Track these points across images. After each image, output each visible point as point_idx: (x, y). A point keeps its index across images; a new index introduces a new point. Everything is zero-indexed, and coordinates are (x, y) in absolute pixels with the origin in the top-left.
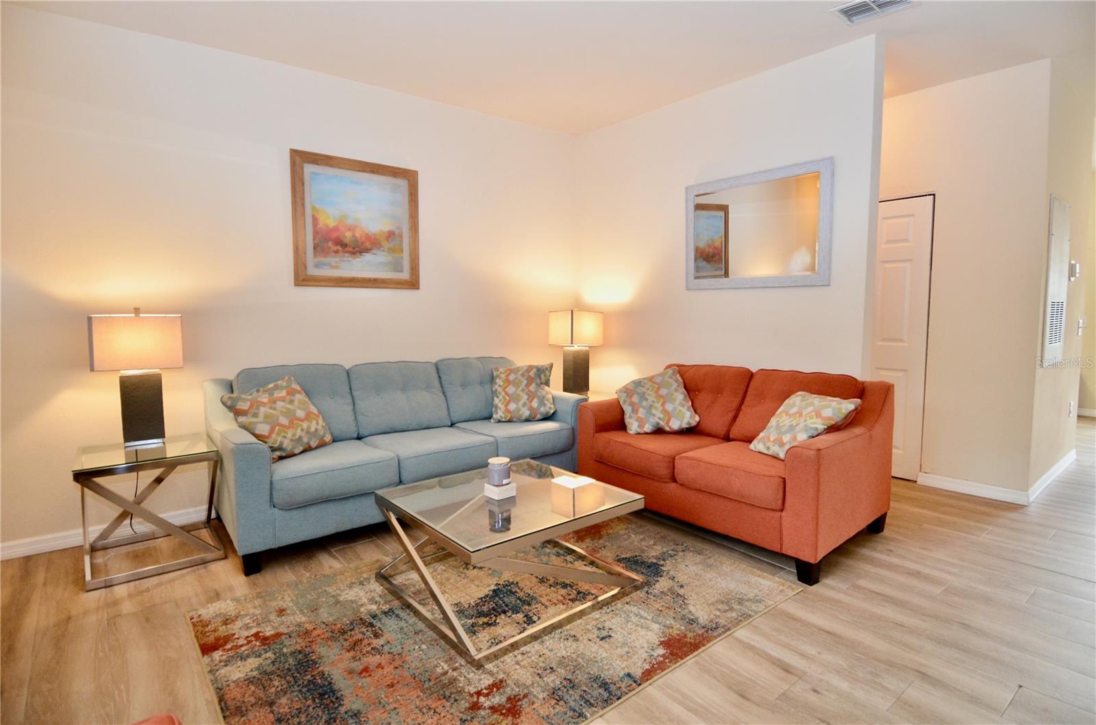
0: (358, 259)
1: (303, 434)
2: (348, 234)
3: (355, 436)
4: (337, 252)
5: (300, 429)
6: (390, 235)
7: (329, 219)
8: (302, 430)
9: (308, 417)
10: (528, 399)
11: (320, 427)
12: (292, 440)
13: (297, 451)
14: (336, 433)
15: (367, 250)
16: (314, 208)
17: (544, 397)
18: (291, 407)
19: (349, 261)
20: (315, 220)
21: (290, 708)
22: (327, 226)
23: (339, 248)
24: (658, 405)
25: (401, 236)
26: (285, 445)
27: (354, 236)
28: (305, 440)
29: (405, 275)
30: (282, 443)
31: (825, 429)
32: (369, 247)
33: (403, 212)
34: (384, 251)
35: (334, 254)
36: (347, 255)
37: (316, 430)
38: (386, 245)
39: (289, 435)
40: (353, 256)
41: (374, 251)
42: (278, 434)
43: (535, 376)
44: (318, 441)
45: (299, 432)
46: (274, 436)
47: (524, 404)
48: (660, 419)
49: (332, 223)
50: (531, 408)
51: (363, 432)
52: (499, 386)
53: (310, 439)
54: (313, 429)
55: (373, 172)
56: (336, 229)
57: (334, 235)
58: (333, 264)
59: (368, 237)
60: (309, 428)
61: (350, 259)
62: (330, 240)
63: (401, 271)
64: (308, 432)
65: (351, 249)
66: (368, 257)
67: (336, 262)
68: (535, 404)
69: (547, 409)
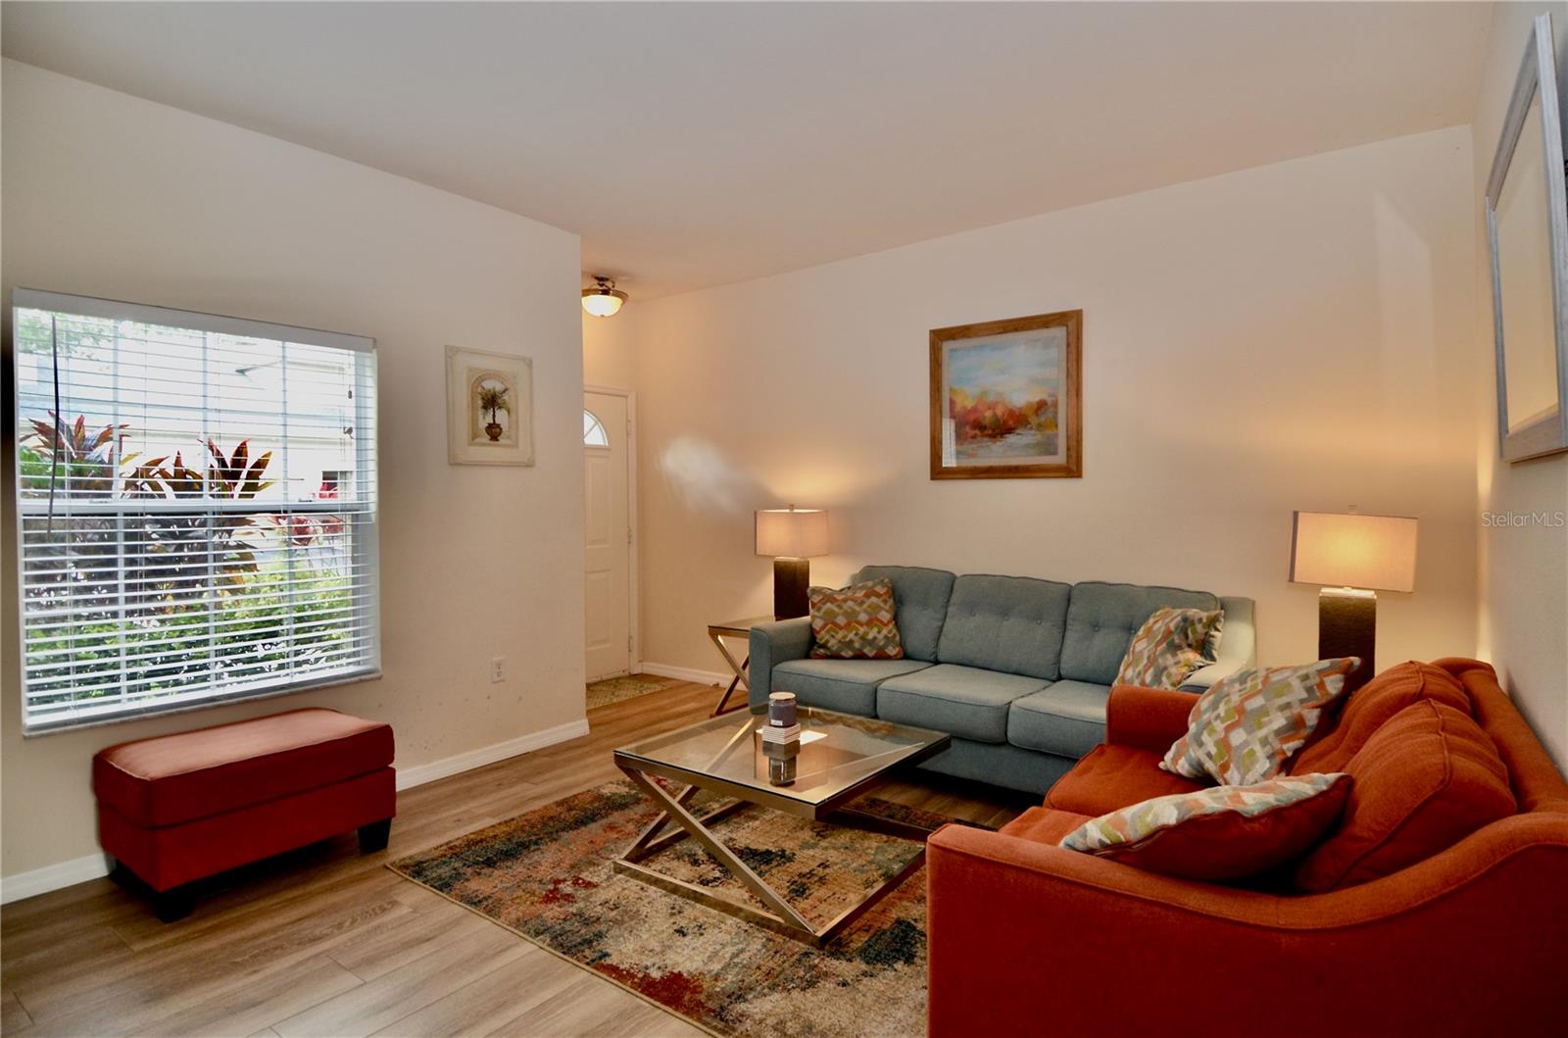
0: (998, 443)
1: (856, 639)
2: (988, 414)
3: (932, 658)
4: (974, 437)
5: (854, 632)
6: (1041, 406)
7: (966, 401)
8: (856, 634)
9: (869, 623)
11: (881, 636)
12: (840, 641)
13: (843, 654)
14: (910, 650)
15: (1010, 431)
16: (951, 390)
17: (1165, 668)
18: (857, 608)
19: (988, 446)
20: (952, 403)
22: (965, 408)
23: (977, 432)
25: (1055, 405)
26: (829, 645)
27: (995, 415)
28: (857, 645)
29: (1060, 459)
30: (827, 641)
32: (1013, 426)
33: (1058, 372)
34: (1031, 428)
35: (970, 440)
36: (985, 439)
37: (875, 638)
38: (1034, 420)
39: (840, 635)
40: (993, 440)
41: (1018, 431)
42: (828, 632)
43: (1176, 629)
44: (875, 652)
45: (851, 636)
46: (823, 632)
49: (969, 404)
51: (941, 657)
53: (863, 646)
54: (870, 637)
55: (1016, 330)
56: (974, 410)
57: (972, 418)
58: (970, 452)
59: (1011, 413)
60: (867, 633)
61: (989, 444)
62: (967, 423)
63: (1055, 453)
64: (863, 638)
65: (990, 432)
66: (1011, 439)
67: (973, 449)
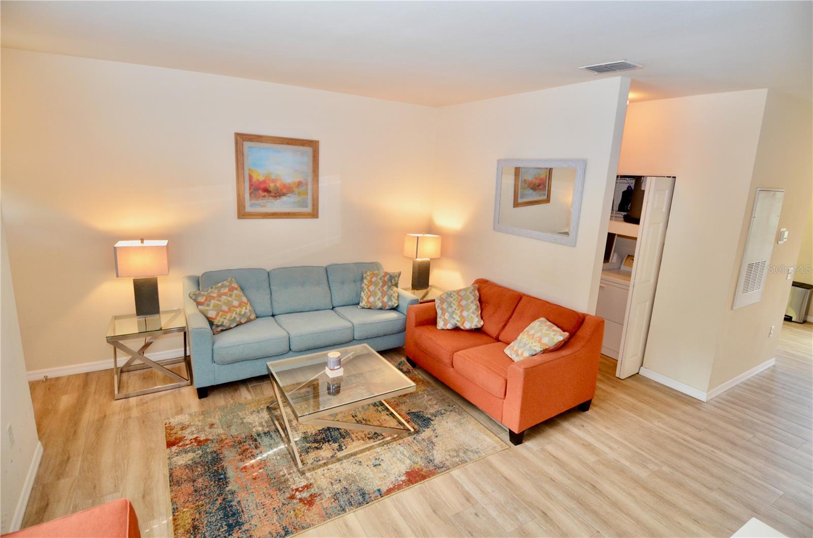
0: (278, 201)
1: (237, 316)
2: (272, 185)
3: (271, 314)
4: (264, 196)
5: (234, 313)
6: (299, 184)
7: (259, 176)
8: (236, 313)
9: (240, 305)
10: (381, 296)
11: (247, 311)
12: (229, 320)
13: (232, 326)
14: (258, 313)
15: (284, 195)
16: (250, 170)
17: (392, 295)
18: (230, 299)
19: (272, 202)
20: (251, 177)
21: (202, 485)
22: (259, 181)
23: (266, 194)
24: (458, 312)
25: (307, 184)
26: (224, 324)
27: (276, 186)
28: (238, 319)
29: (309, 209)
30: (223, 322)
31: (541, 351)
32: (286, 193)
33: (308, 168)
34: (295, 194)
35: (262, 198)
36: (271, 198)
37: (245, 313)
38: (296, 190)
39: (228, 317)
40: (275, 198)
41: (289, 195)
42: (221, 317)
43: (388, 280)
44: (246, 319)
45: (234, 315)
46: (218, 318)
47: (379, 299)
48: (458, 321)
49: (261, 178)
50: (383, 302)
51: (276, 312)
52: (365, 284)
53: (241, 319)
54: (243, 313)
55: (288, 144)
56: (264, 182)
57: (262, 186)
58: (262, 204)
59: (285, 186)
60: (241, 311)
61: (273, 200)
62: (260, 189)
63: (307, 207)
64: (240, 314)
65: (273, 194)
66: (284, 198)
67: (264, 203)
68: (385, 299)
69: (393, 303)
